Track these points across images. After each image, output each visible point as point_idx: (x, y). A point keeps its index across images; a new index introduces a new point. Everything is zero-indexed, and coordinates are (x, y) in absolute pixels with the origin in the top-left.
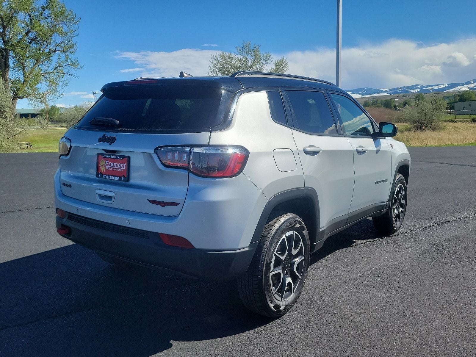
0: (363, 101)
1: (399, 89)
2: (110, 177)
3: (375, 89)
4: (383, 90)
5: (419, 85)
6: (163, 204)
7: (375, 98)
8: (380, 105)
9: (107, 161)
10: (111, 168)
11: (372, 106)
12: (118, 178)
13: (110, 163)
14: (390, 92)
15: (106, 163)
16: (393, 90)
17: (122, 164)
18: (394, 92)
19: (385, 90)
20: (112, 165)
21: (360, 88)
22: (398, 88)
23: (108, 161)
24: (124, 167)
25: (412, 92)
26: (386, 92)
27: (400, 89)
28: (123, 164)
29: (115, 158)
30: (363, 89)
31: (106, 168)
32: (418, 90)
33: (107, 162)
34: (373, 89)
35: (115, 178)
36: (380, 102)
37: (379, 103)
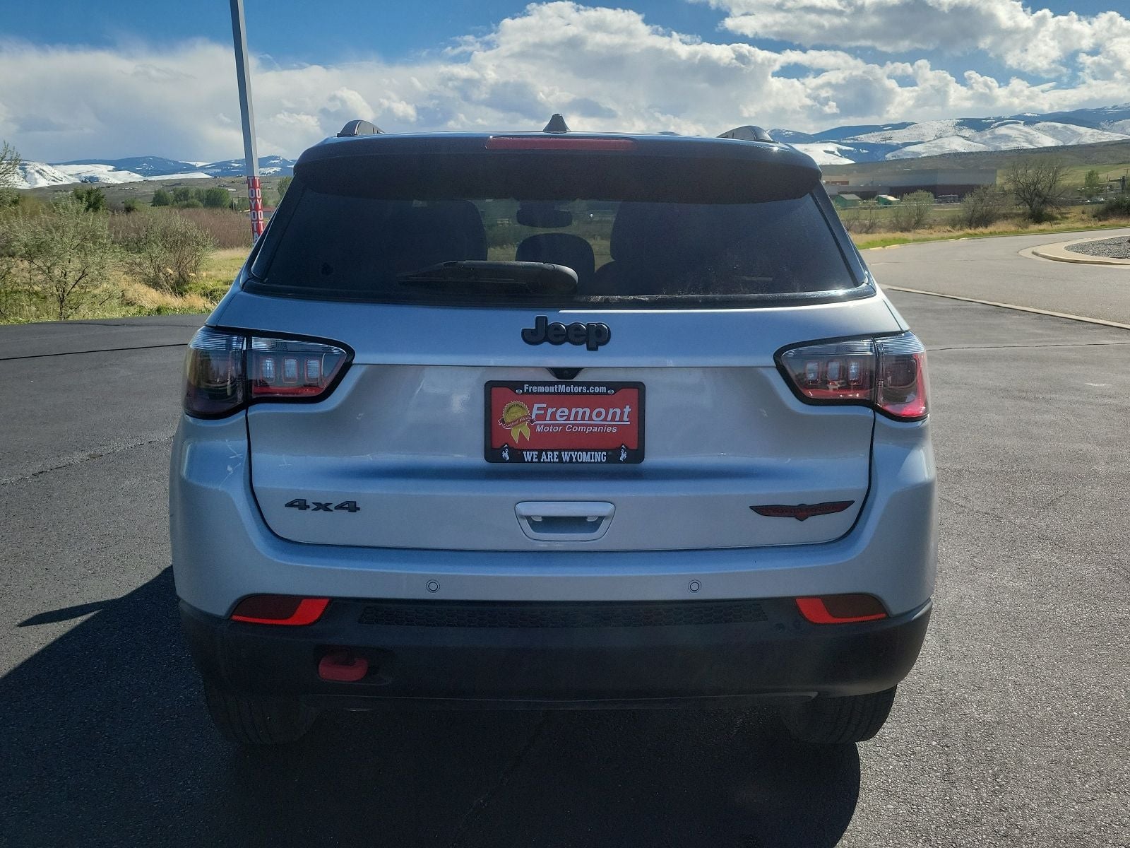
0: (150, 191)
1: (233, 165)
2: (560, 457)
3: (176, 163)
4: (195, 166)
5: (277, 157)
6: (801, 512)
7: (179, 183)
8: (196, 201)
9: (536, 406)
10: (559, 425)
11: (175, 204)
12: (600, 457)
13: (550, 411)
14: (212, 171)
15: (535, 412)
16: (218, 165)
17: (611, 411)
18: (223, 170)
19: (200, 164)
20: (561, 416)
21: (137, 158)
22: (230, 162)
23: (545, 405)
24: (625, 418)
25: (264, 174)
26: (202, 169)
27: (237, 165)
28: (618, 411)
29: (582, 393)
30: (145, 159)
31: (533, 428)
32: (275, 169)
33: (539, 409)
34: (171, 161)
35: (585, 457)
36: (194, 195)
37: (192, 197)
